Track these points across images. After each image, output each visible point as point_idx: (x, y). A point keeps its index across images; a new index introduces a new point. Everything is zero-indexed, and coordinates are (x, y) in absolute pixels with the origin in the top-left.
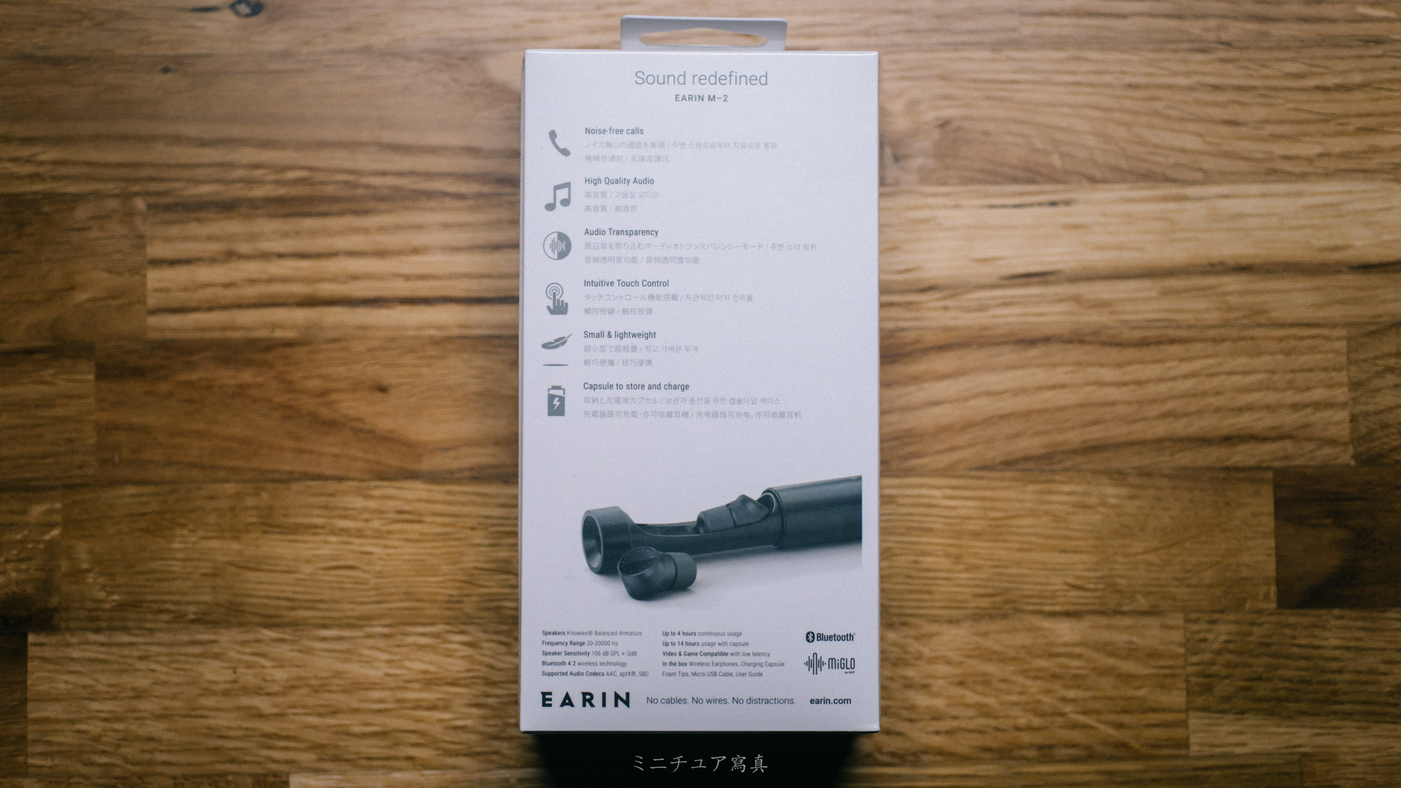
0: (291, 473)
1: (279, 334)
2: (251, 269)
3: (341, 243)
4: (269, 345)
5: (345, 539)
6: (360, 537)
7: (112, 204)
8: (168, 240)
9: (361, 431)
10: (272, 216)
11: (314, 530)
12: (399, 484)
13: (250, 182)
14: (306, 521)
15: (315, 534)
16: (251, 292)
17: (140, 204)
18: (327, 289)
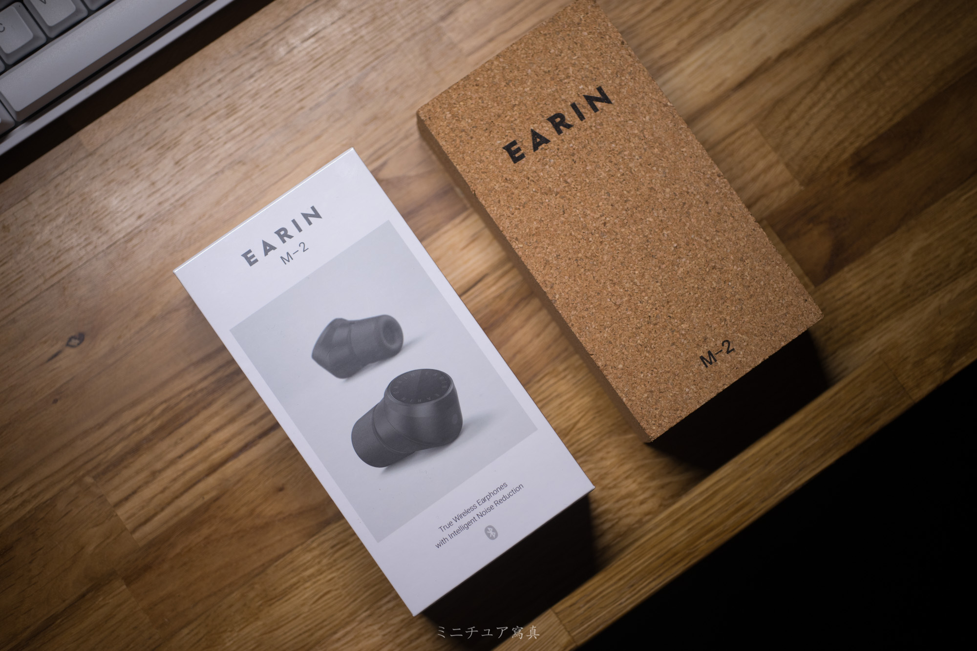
0: (263, 565)
1: (207, 497)
2: (170, 473)
3: (208, 429)
4: (206, 507)
5: (314, 580)
6: (321, 574)
7: (74, 490)
8: (116, 488)
9: (284, 518)
10: (162, 439)
11: (295, 587)
12: (323, 532)
13: (139, 429)
14: (288, 584)
15: (297, 588)
16: (178, 486)
17: (89, 480)
18: (217, 457)
